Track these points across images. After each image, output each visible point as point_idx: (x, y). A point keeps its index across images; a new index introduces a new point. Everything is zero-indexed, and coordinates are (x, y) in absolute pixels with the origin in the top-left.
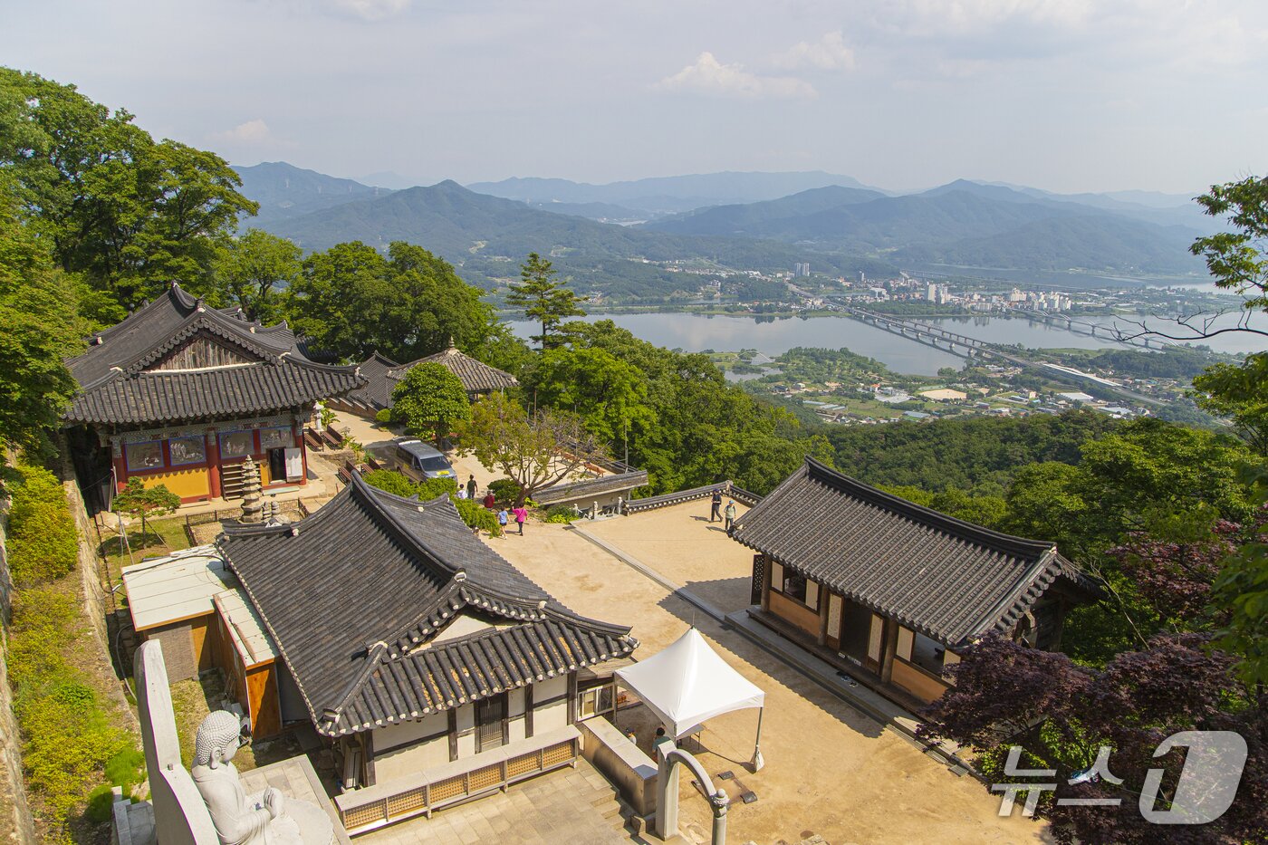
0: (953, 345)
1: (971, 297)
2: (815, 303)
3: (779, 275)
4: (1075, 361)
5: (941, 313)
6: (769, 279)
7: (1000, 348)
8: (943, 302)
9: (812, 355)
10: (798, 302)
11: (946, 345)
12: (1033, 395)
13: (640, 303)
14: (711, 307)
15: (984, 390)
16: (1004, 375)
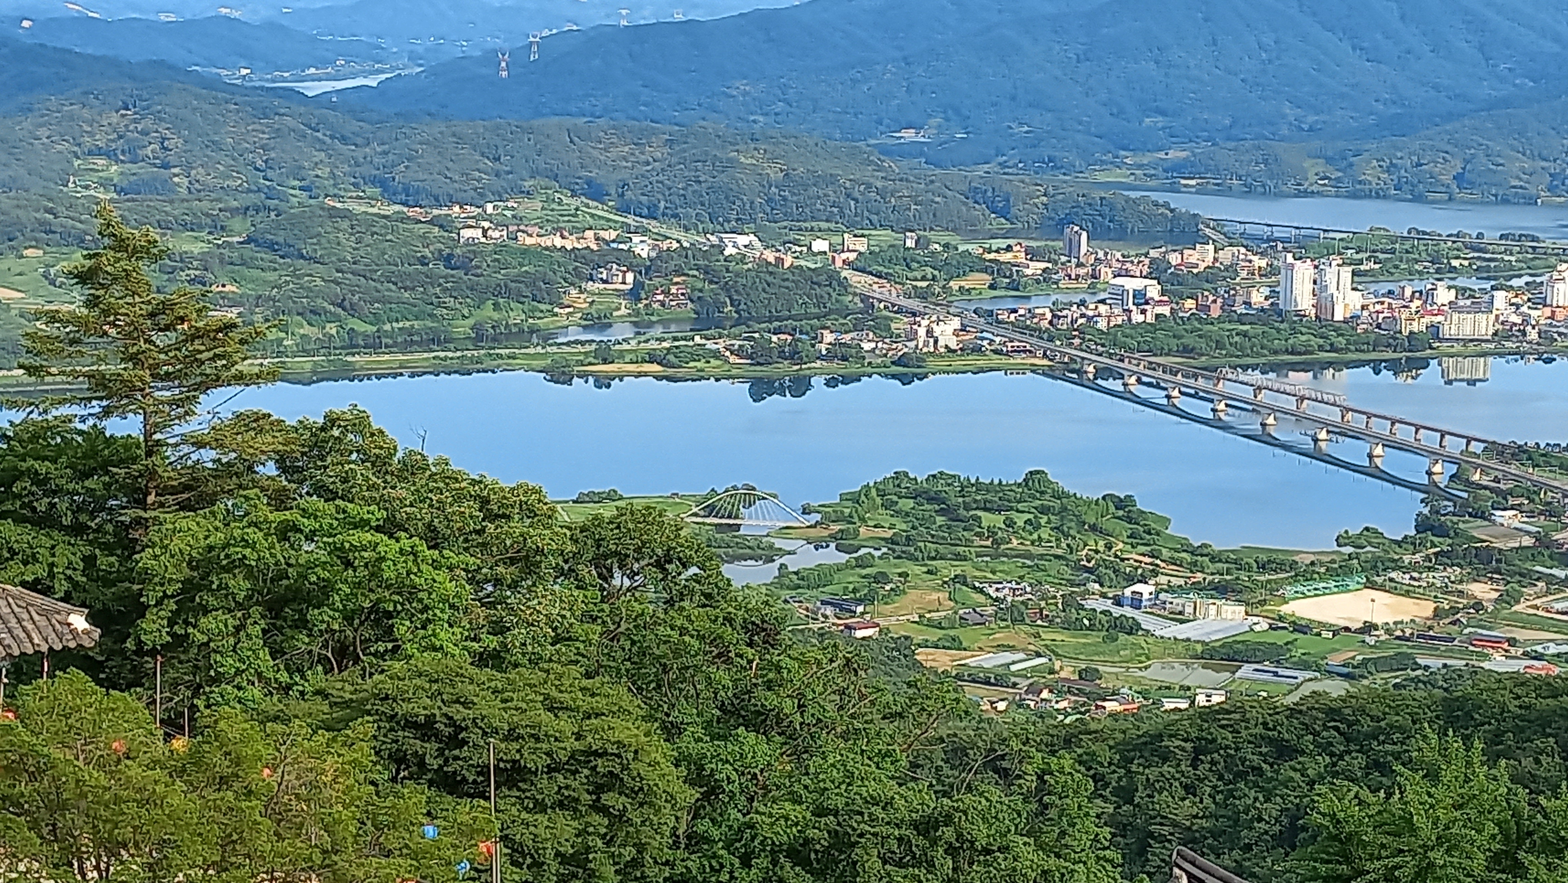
0: (1379, 451)
1: (1427, 296)
2: (937, 330)
3: (820, 245)
5: (1333, 349)
6: (788, 261)
8: (1339, 316)
9: (935, 499)
10: (882, 329)
13: (374, 345)
14: (605, 355)
15: (1483, 591)
16: (1543, 541)
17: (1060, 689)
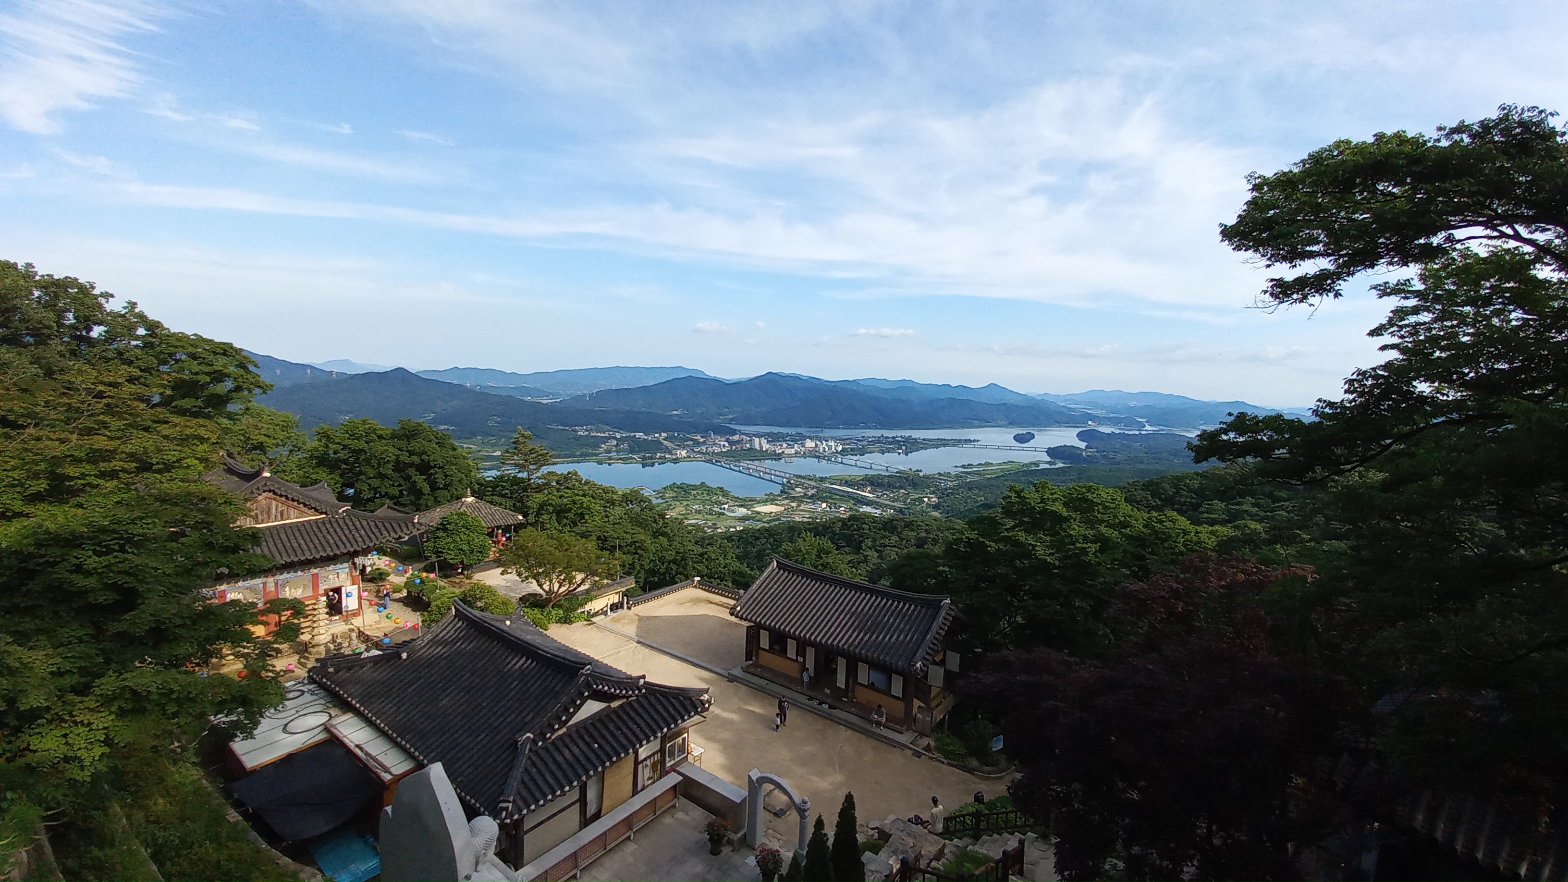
0: (772, 477)
1: (781, 445)
2: (682, 453)
4: (847, 483)
5: (763, 456)
6: (650, 438)
7: (800, 477)
8: (764, 449)
9: (682, 488)
10: (670, 453)
11: (767, 477)
12: (824, 505)
14: (610, 458)
15: (794, 504)
16: (805, 494)
17: (709, 528)
